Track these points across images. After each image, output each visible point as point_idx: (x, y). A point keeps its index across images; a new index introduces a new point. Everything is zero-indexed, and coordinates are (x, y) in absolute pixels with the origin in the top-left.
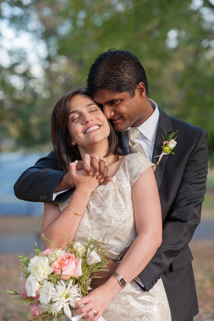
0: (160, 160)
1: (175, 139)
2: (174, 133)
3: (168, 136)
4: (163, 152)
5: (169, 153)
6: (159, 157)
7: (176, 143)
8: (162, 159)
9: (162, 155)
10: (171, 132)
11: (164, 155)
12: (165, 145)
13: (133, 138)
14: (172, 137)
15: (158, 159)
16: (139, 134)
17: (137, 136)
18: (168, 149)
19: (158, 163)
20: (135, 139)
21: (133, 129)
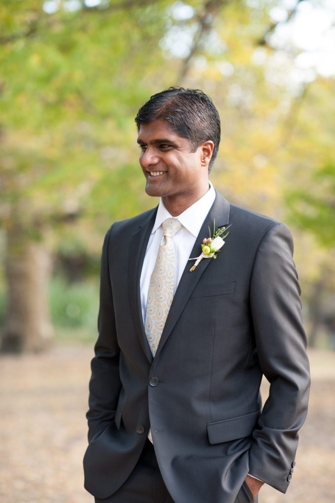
0: (197, 264)
1: (224, 237)
2: (224, 228)
3: (216, 230)
5: (211, 256)
6: (196, 260)
8: (200, 263)
9: (201, 257)
10: (221, 227)
11: (204, 258)
12: (207, 244)
13: (170, 233)
14: (220, 234)
15: (195, 263)
16: (180, 227)
17: (176, 231)
18: (209, 251)
19: (193, 269)
20: (173, 234)
21: (171, 219)
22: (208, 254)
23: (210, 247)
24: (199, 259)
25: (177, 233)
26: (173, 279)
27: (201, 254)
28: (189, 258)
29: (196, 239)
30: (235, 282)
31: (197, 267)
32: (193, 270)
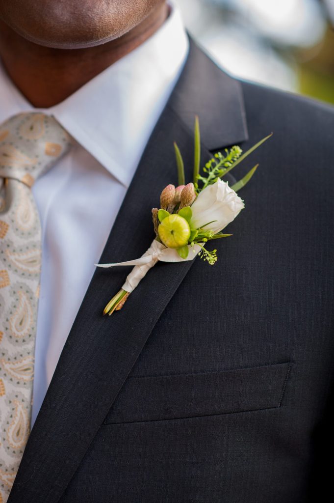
0: (131, 284)
1: (241, 184)
2: (238, 150)
3: (204, 161)
4: (155, 243)
5: (191, 257)
6: (130, 269)
7: (237, 205)
8: (143, 281)
9: (147, 260)
10: (224, 149)
11: (159, 265)
12: (176, 207)
13: (26, 169)
14: (223, 171)
15: (124, 281)
16: (63, 146)
17: (47, 160)
18: (186, 232)
19: (115, 303)
20: (35, 174)
21: (28, 117)
22: (178, 248)
23: (188, 218)
24: (141, 267)
25: (48, 171)
26: (29, 346)
27: (148, 246)
28: (100, 262)
29: (125, 191)
30: (287, 360)
31: (131, 296)
32: (119, 307)
